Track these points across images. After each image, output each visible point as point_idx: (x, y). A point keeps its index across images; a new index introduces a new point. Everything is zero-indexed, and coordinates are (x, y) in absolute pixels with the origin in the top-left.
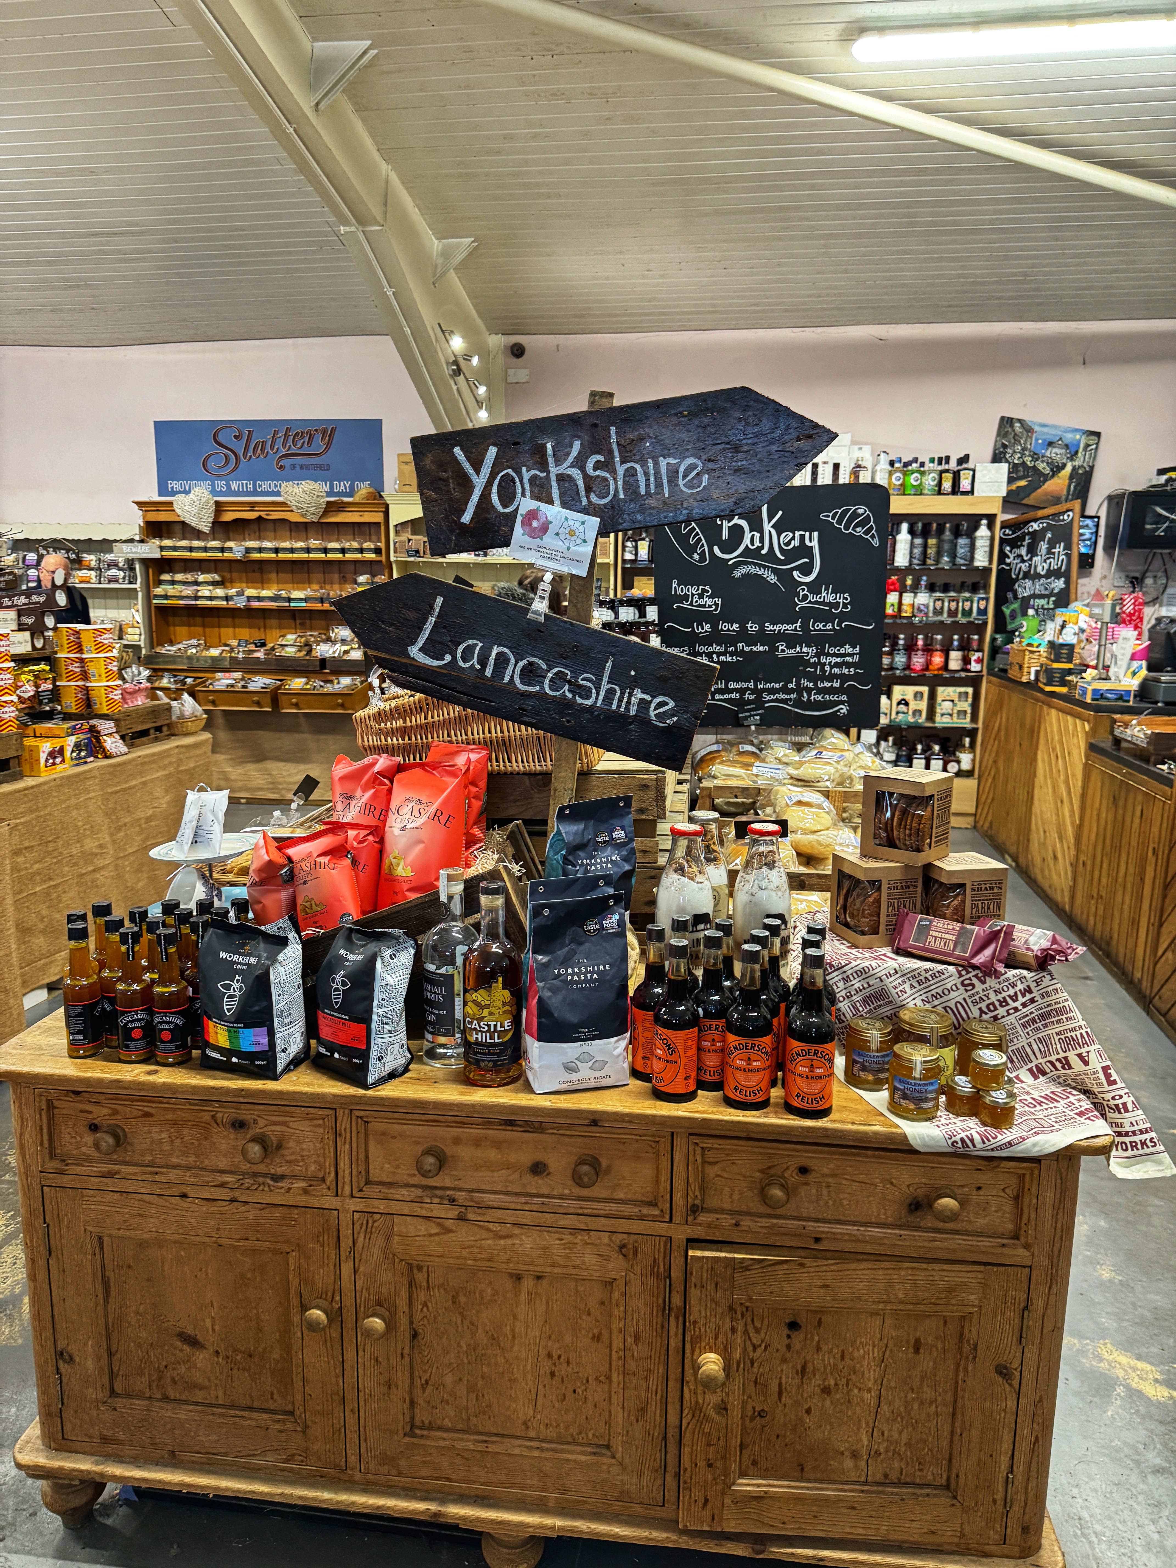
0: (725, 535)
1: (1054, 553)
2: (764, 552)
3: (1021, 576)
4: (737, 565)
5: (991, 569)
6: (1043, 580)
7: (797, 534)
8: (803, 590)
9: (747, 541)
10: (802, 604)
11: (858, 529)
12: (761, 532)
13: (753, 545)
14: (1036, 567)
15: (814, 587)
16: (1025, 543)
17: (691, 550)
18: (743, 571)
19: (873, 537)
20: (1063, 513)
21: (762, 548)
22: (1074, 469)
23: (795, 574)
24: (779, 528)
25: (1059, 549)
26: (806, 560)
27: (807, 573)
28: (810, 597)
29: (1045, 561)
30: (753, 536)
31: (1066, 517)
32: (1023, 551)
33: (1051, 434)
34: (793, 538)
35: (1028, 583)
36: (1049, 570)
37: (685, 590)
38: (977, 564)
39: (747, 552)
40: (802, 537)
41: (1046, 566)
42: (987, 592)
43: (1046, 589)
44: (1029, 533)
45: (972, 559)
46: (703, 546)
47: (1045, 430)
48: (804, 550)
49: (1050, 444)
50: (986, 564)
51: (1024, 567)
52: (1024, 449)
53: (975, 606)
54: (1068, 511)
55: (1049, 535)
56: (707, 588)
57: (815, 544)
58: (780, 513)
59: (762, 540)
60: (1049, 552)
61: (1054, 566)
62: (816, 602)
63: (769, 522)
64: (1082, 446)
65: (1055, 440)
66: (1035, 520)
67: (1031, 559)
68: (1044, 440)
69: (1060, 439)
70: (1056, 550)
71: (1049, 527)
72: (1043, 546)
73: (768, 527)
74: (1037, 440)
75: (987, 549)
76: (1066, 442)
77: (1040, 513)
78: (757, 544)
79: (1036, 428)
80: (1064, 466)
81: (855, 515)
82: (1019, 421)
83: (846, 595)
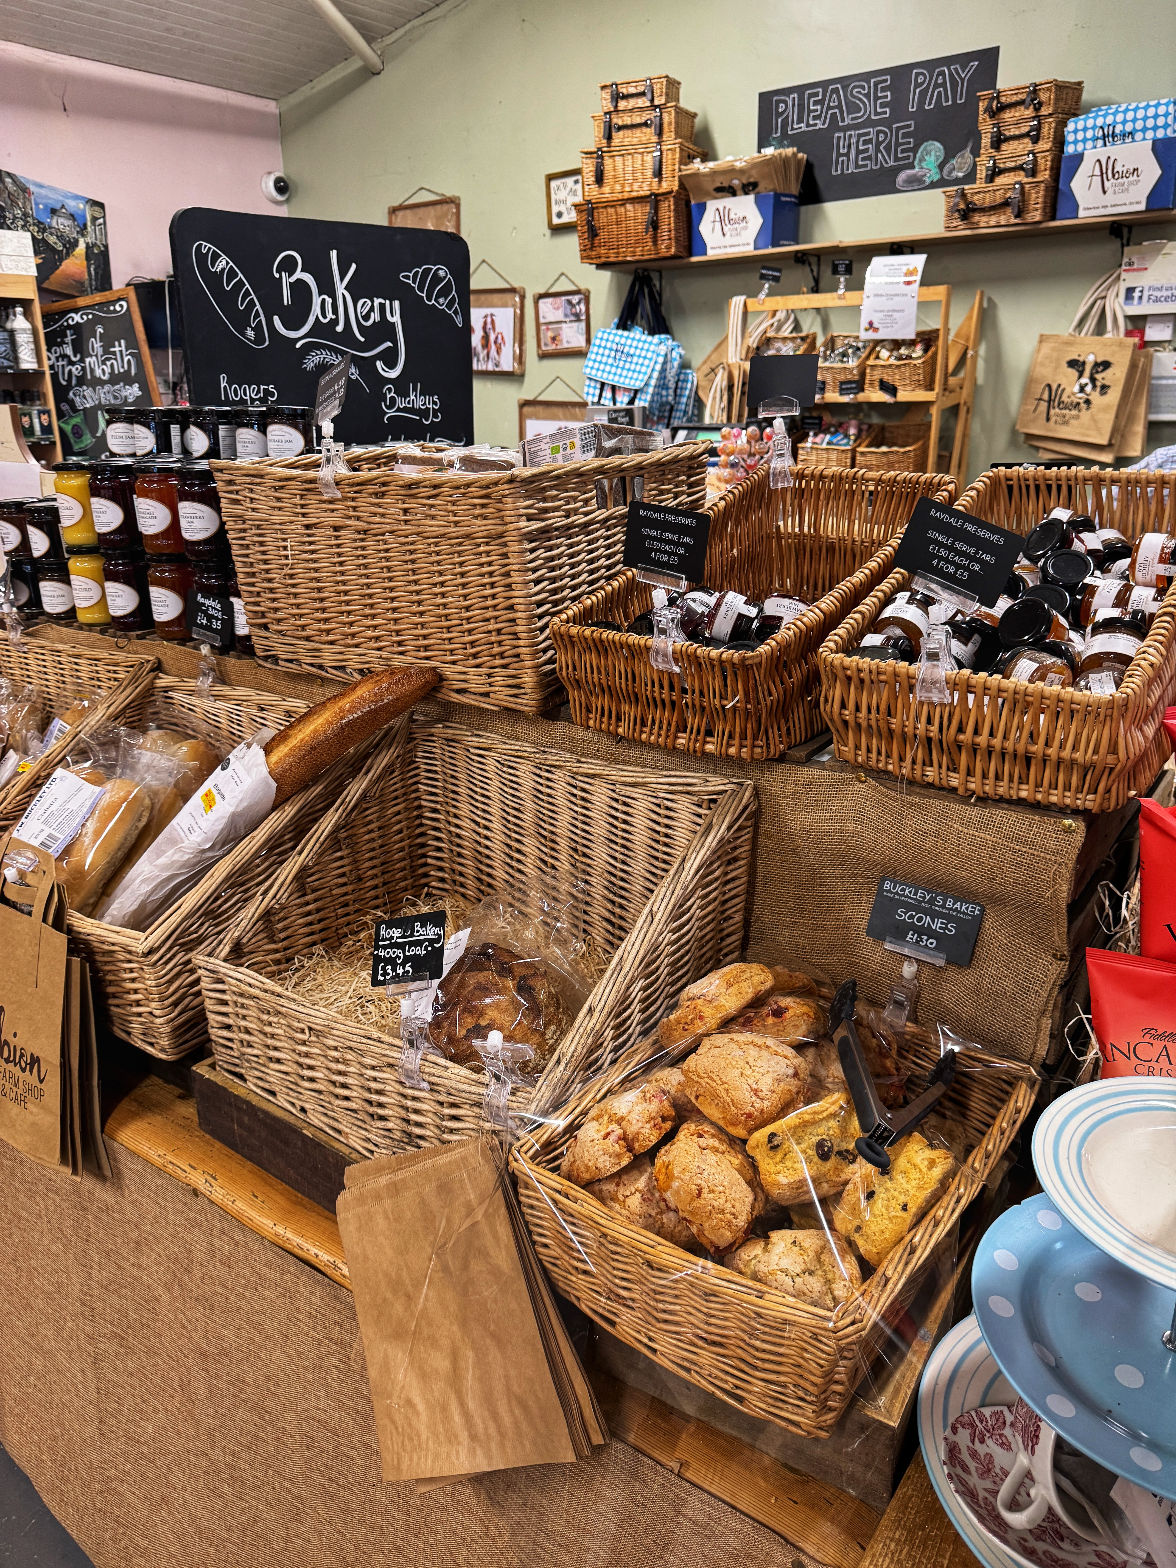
0: (286, 299)
1: (114, 353)
2: (339, 328)
3: (74, 382)
4: (309, 348)
5: (43, 373)
6: (107, 387)
7: (377, 301)
8: (390, 390)
9: (316, 309)
10: (391, 413)
11: (441, 300)
12: (333, 296)
13: (325, 317)
14: (92, 371)
15: (401, 386)
16: (69, 339)
17: (242, 322)
18: (316, 360)
19: (456, 312)
20: (113, 303)
21: (335, 322)
22: (88, 247)
23: (379, 364)
24: (356, 290)
25: (120, 347)
26: (389, 344)
27: (391, 365)
28: (398, 400)
29: (104, 363)
30: (324, 300)
31: (118, 308)
32: (69, 351)
33: (54, 199)
34: (372, 309)
35: (88, 391)
36: (112, 373)
37: (240, 393)
38: (24, 366)
39: (319, 329)
40: (382, 307)
41: (108, 370)
42: (45, 403)
43: (115, 398)
44: (69, 327)
45: (16, 359)
46: (257, 315)
47: (43, 192)
48: (384, 330)
49: (54, 211)
50: (35, 366)
51: (75, 370)
52: (25, 215)
53: (36, 422)
54: (120, 299)
55: (100, 330)
56: (271, 388)
57: (396, 319)
58: (354, 266)
59: (335, 311)
60: (106, 351)
61: (118, 369)
62: (405, 410)
63: (342, 279)
64: (89, 218)
65: (58, 207)
66: (76, 310)
67: (82, 360)
68: (45, 206)
69: (63, 207)
70: (117, 349)
71: (97, 320)
72: (96, 345)
73: (341, 289)
74: (37, 204)
75: (32, 346)
76: (72, 211)
77: (81, 302)
78: (330, 316)
79: (32, 188)
80: (75, 244)
81: (437, 279)
82: (9, 175)
83: (436, 398)
